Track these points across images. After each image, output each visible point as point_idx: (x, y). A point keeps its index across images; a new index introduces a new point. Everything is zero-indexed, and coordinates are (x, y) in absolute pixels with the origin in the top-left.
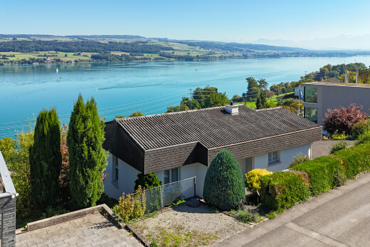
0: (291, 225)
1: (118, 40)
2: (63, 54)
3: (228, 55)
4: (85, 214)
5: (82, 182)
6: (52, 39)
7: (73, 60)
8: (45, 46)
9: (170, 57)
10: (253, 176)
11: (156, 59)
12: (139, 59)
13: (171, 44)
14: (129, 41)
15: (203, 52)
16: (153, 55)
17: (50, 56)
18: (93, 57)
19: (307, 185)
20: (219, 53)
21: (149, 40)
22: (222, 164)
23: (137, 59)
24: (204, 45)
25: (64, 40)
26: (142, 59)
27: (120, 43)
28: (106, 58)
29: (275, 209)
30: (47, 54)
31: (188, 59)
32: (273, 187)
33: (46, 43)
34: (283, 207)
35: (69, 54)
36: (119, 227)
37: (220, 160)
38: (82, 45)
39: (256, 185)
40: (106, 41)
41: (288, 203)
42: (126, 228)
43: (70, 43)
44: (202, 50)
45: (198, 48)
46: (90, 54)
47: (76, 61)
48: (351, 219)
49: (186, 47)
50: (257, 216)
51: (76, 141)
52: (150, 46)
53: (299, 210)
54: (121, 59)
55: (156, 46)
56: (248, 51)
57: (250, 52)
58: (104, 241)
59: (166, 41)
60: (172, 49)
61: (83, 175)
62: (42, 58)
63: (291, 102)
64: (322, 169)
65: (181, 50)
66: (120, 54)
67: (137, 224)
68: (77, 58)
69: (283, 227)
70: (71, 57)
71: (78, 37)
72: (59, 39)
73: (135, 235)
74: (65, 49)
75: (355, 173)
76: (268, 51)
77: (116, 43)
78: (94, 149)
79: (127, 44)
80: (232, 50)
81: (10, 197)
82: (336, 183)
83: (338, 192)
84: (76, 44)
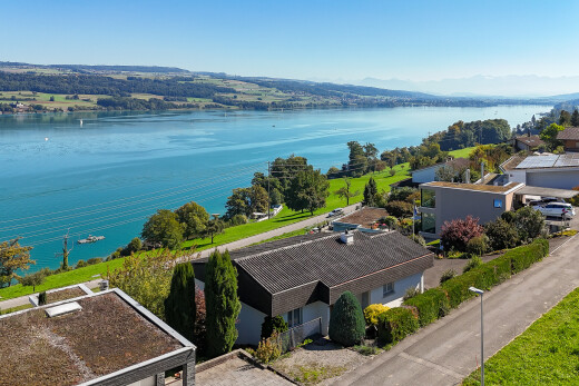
0: (403, 355)
1: (143, 75)
2: (48, 96)
3: (320, 102)
4: (225, 359)
5: (221, 330)
6: (26, 71)
7: (65, 107)
8: (13, 82)
9: (230, 104)
10: (371, 311)
11: (208, 107)
12: (180, 107)
13: (232, 82)
14: (163, 77)
15: (280, 96)
16: (203, 100)
17: (23, 100)
18: (100, 102)
19: (416, 318)
20: (306, 99)
21: (196, 75)
22: (346, 305)
23: (176, 107)
24: (284, 86)
25: (47, 72)
26: (184, 106)
27: (147, 80)
28: (124, 105)
29: (390, 342)
30: (17, 97)
31: (260, 107)
32: (389, 323)
33: (15, 77)
34: (396, 339)
35: (56, 97)
36: (262, 368)
37: (343, 302)
38: (81, 82)
39: (374, 321)
40: (122, 77)
41: (401, 336)
42: (269, 368)
43: (59, 77)
44: (280, 93)
45: (273, 90)
46: (94, 98)
47: (70, 109)
48: (448, 345)
49: (255, 88)
50: (376, 349)
51: (216, 293)
52: (197, 85)
53: (410, 340)
54: (147, 107)
55: (207, 86)
56: (349, 96)
57: (352, 97)
58: (254, 381)
59: (223, 77)
60: (234, 92)
61: (223, 324)
62: (8, 103)
63: (408, 194)
64: (429, 302)
65: (248, 94)
66: (147, 97)
67: (276, 364)
68: (72, 104)
69: (396, 357)
70: (62, 103)
71: (74, 68)
72: (39, 71)
73: (278, 374)
74: (50, 87)
75: (459, 302)
76: (378, 97)
77: (140, 79)
78: (231, 298)
79: (160, 82)
80: (325, 95)
81: (191, 350)
82: (441, 314)
83: (442, 322)
84: (71, 79)
